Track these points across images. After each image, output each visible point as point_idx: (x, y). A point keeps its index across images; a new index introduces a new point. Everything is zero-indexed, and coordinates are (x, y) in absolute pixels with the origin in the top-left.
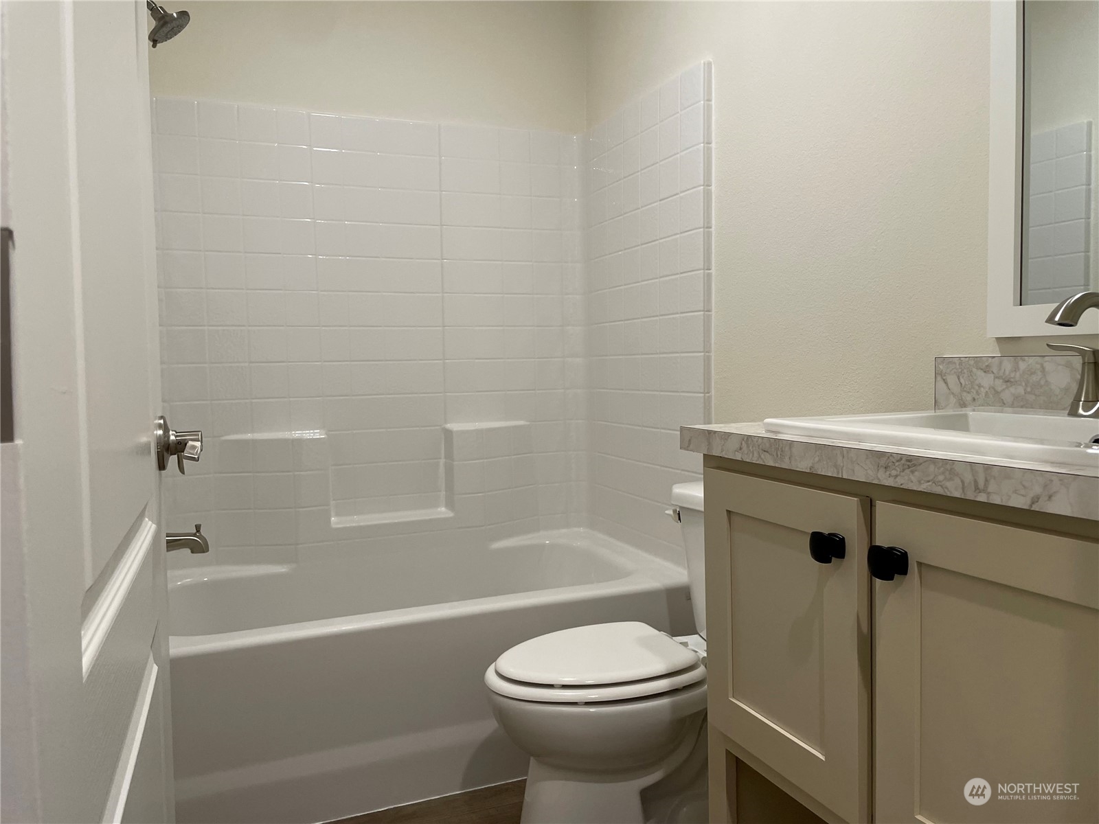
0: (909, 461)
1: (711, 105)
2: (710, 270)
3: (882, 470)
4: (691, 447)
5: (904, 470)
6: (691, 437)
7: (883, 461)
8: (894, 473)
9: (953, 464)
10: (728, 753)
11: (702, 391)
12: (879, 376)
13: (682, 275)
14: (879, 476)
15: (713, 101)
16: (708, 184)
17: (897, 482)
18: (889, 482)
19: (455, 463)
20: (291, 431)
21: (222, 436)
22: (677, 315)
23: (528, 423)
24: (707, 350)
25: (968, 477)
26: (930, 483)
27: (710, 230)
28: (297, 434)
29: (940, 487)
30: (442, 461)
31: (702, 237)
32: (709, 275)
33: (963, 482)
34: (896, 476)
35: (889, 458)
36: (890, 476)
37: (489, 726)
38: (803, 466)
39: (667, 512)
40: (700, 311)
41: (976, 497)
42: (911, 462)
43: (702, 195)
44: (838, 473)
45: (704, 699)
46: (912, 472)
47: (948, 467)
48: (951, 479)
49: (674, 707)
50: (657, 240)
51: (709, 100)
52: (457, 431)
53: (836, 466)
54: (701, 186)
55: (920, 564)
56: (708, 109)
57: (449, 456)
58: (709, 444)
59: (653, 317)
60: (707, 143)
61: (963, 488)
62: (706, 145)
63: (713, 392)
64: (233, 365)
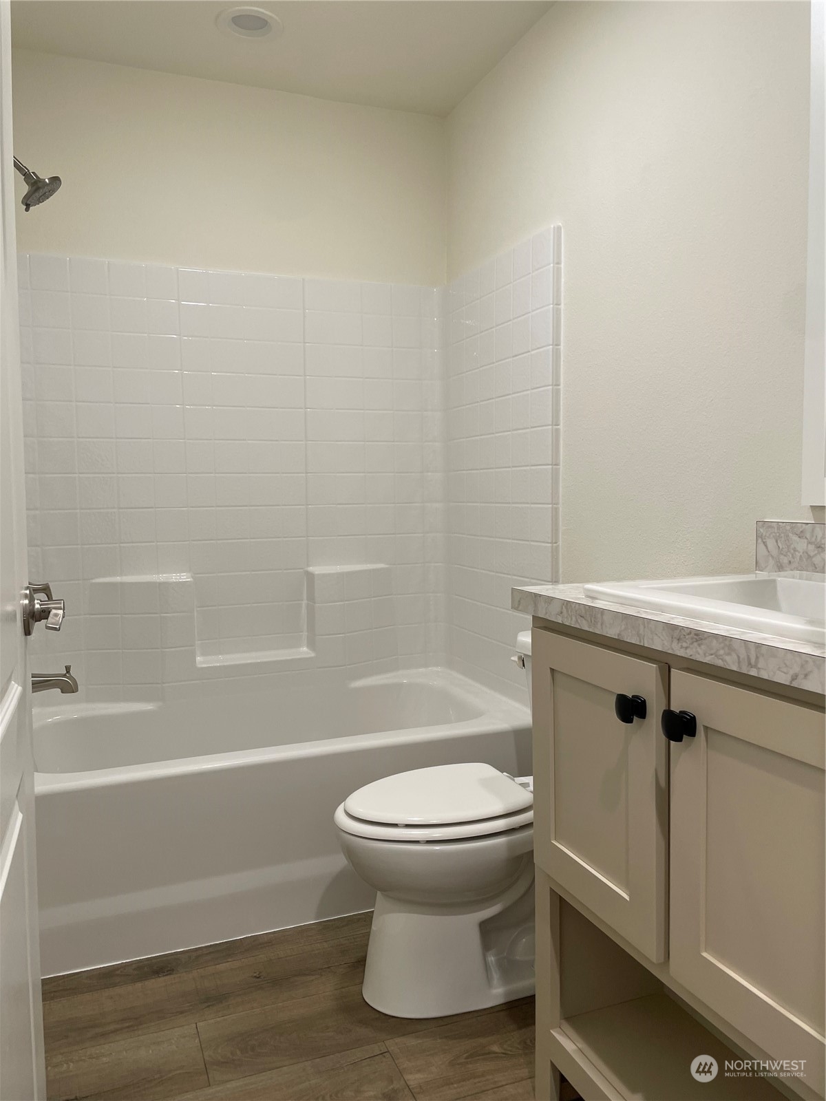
0: (696, 635)
1: (561, 268)
2: (558, 425)
3: (675, 642)
4: (520, 608)
5: (692, 643)
6: (521, 598)
7: (676, 634)
8: (685, 645)
9: (731, 640)
10: (552, 890)
11: (550, 541)
12: (708, 535)
13: (533, 430)
14: (673, 646)
15: (563, 264)
16: (557, 344)
17: (686, 653)
18: (681, 653)
19: (317, 605)
20: (158, 573)
21: (92, 579)
22: (528, 468)
23: (387, 566)
24: (555, 502)
25: (743, 655)
26: (713, 656)
27: (559, 387)
28: (162, 578)
29: (720, 661)
30: (304, 603)
31: (551, 394)
32: (557, 431)
33: (739, 657)
34: (686, 648)
35: (680, 631)
36: (682, 647)
37: (339, 862)
38: (612, 632)
39: (513, 658)
40: (549, 465)
41: (748, 671)
42: (698, 636)
43: (551, 353)
44: (640, 642)
45: (530, 841)
46: (699, 645)
47: (727, 643)
48: (729, 654)
49: (510, 846)
50: (510, 394)
51: (559, 263)
52: (318, 575)
53: (638, 635)
54: (550, 345)
55: (706, 728)
56: (557, 272)
57: (311, 598)
58: (536, 606)
59: (506, 467)
60: (556, 304)
61: (739, 662)
62: (555, 306)
63: (560, 543)
64: (102, 511)
